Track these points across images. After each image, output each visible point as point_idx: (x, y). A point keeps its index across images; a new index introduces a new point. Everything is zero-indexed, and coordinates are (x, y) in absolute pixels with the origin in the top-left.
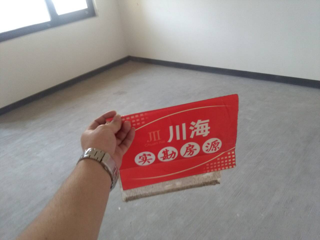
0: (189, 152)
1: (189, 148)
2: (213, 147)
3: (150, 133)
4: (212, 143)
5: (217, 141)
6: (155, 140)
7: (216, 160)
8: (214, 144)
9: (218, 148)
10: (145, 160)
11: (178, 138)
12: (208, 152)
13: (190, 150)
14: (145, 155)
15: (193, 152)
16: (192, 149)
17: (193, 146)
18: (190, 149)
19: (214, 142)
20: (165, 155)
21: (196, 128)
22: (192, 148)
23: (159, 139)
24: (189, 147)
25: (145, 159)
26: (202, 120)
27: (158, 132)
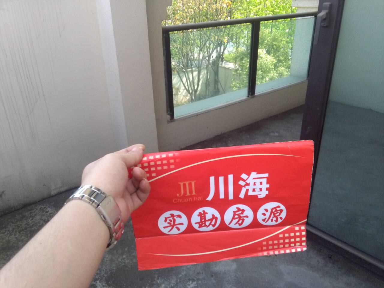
0: (237, 220)
1: (237, 213)
2: (272, 215)
3: (182, 184)
4: (272, 210)
6: (188, 194)
7: (277, 237)
10: (173, 225)
11: (222, 196)
12: (266, 223)
13: (239, 216)
14: (172, 215)
15: (243, 220)
16: (242, 215)
17: (243, 211)
19: (275, 208)
26: (258, 173)
27: (193, 183)
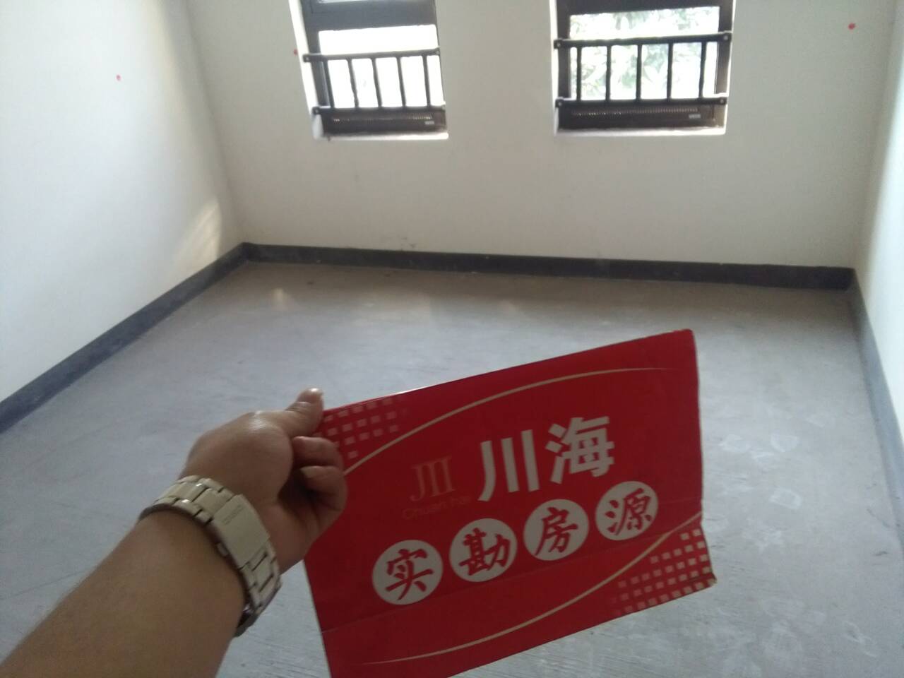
0: (553, 539)
1: (551, 522)
2: (629, 515)
3: (419, 469)
4: (626, 499)
5: (640, 491)
6: (436, 492)
7: (645, 566)
8: (633, 504)
9: (648, 517)
10: (408, 578)
11: (513, 486)
12: (617, 534)
13: (556, 529)
14: (405, 554)
15: (567, 537)
16: (563, 526)
17: (564, 514)
18: (554, 525)
19: (632, 496)
20: (473, 551)
21: (566, 448)
22: (563, 521)
23: (450, 489)
24: (550, 518)
25: (406, 574)
26: (586, 419)
27: (445, 462)
